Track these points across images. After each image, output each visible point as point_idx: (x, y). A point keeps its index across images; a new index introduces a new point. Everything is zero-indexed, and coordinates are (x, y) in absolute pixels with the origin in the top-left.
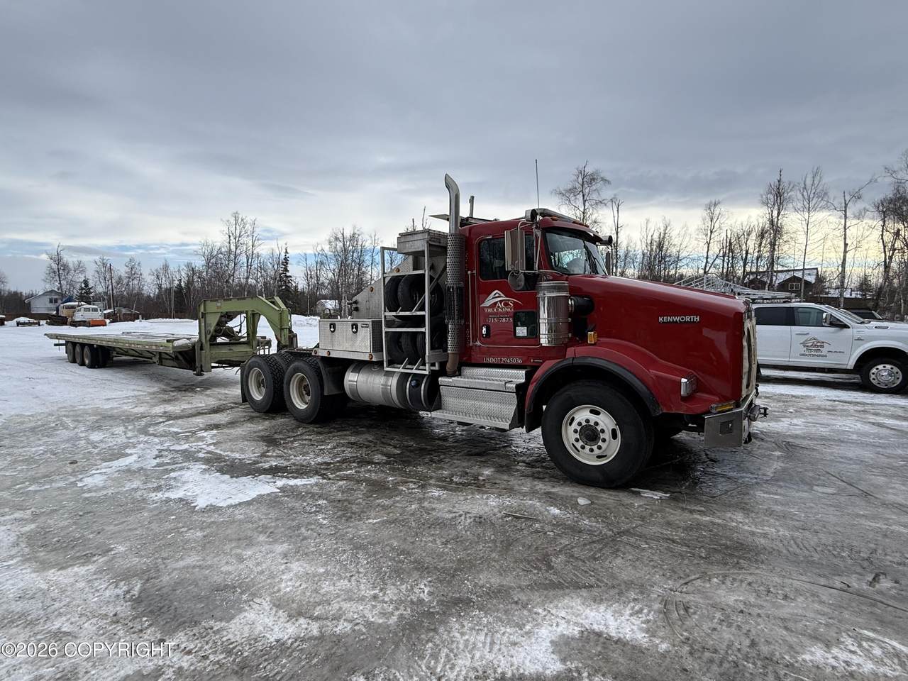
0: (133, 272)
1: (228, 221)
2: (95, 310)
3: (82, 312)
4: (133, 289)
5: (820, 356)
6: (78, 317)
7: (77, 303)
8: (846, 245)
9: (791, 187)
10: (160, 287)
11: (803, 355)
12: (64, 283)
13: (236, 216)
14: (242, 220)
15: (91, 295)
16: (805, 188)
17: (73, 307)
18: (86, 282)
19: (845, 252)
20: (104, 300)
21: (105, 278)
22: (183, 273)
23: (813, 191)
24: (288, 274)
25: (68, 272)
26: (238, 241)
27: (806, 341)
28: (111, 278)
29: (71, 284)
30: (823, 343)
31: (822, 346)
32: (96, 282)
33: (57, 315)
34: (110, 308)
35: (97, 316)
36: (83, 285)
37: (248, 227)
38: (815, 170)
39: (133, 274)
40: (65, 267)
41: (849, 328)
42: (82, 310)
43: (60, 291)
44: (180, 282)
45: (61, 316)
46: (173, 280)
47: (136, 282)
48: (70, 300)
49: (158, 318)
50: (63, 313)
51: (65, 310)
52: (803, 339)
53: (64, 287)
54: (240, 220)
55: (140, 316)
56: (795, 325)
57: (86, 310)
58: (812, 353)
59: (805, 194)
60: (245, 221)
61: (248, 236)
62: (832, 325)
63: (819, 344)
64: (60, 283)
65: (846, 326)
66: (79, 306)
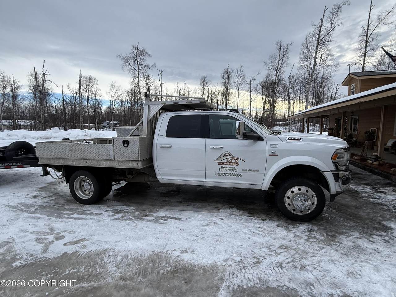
5: (235, 175)
8: (251, 98)
9: (232, 71)
11: (218, 174)
16: (237, 73)
19: (251, 101)
23: (240, 75)
27: (220, 157)
30: (237, 159)
31: (237, 164)
38: (241, 66)
41: (262, 140)
52: (218, 154)
56: (209, 137)
58: (227, 172)
59: (238, 76)
62: (246, 136)
63: (233, 161)
65: (260, 138)
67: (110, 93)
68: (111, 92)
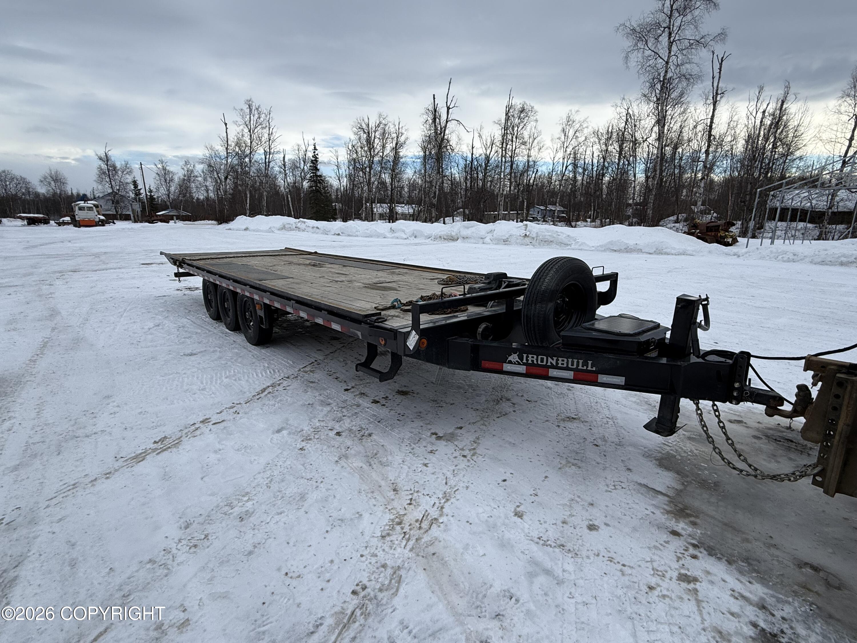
1: (241, 109)
3: (77, 211)
13: (249, 104)
14: (257, 109)
18: (135, 183)
24: (319, 173)
25: (117, 173)
26: (253, 133)
29: (120, 185)
40: (114, 168)
53: (115, 188)
61: (263, 128)
64: (111, 185)
67: (559, 138)
68: (563, 137)
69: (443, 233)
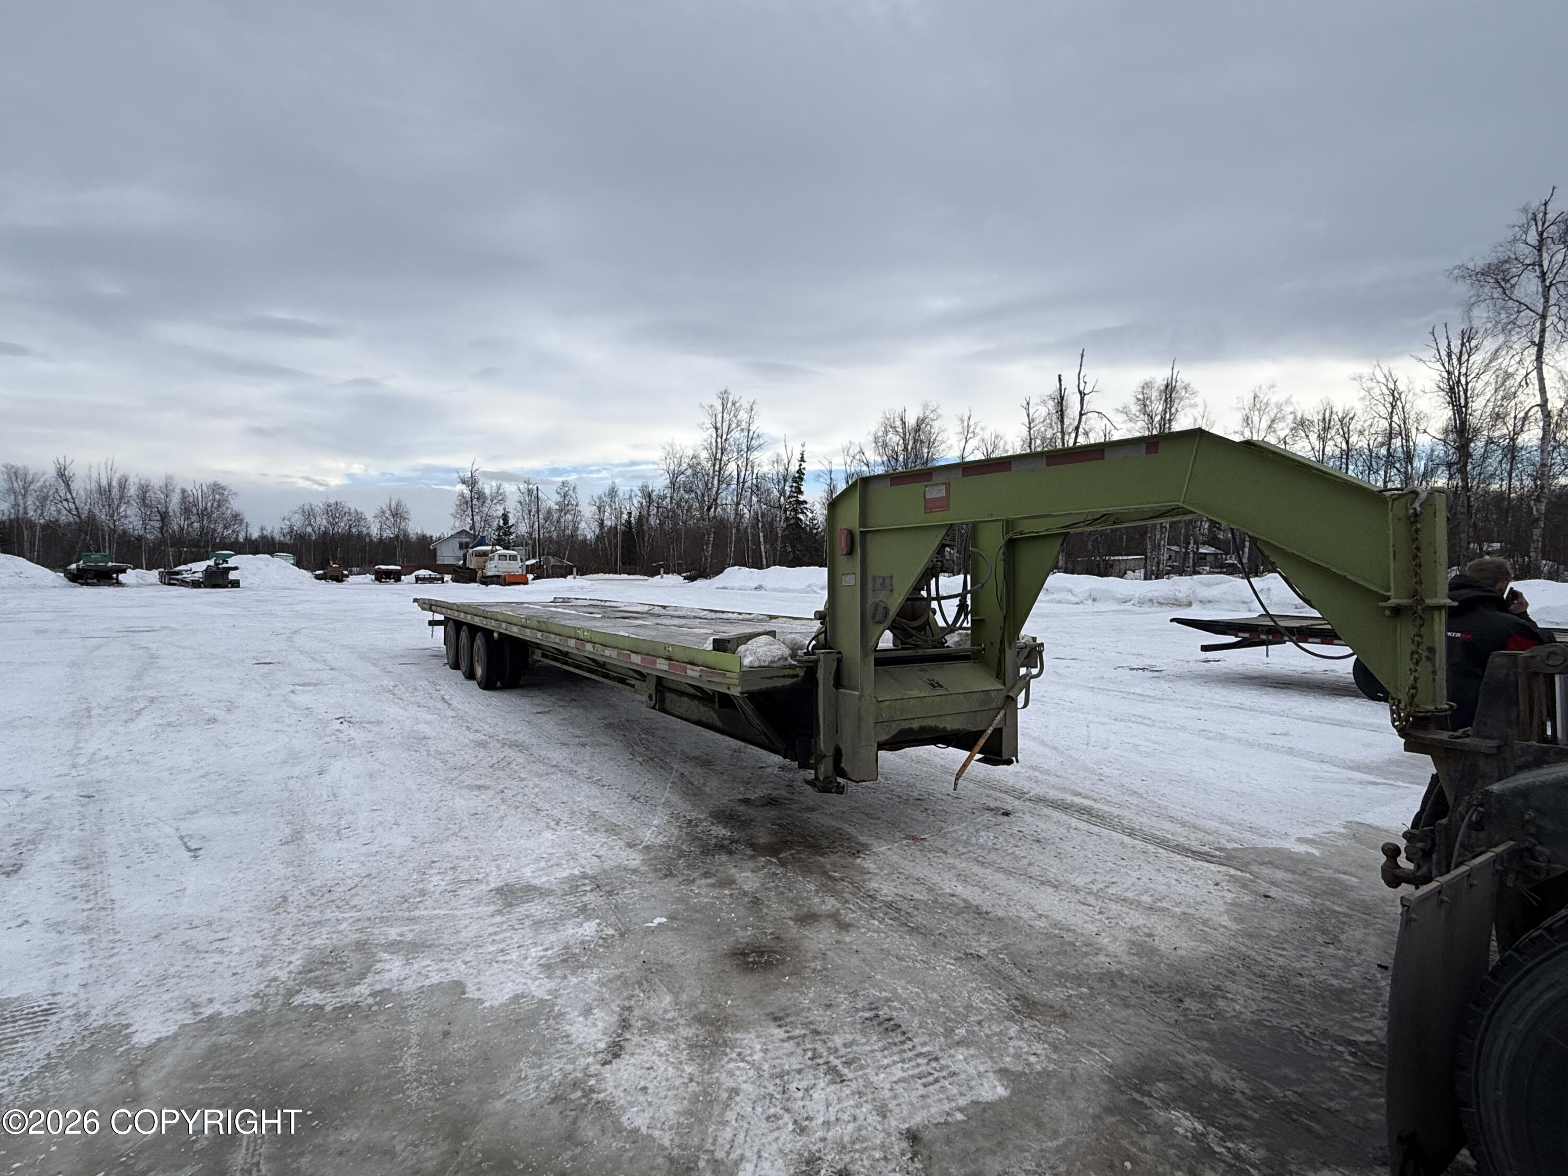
0: (566, 502)
1: (712, 406)
2: (513, 558)
3: (496, 561)
4: (566, 527)
6: (492, 569)
7: (489, 548)
10: (601, 524)
12: (477, 518)
13: (724, 397)
14: (734, 404)
15: (511, 537)
17: (485, 554)
18: (505, 517)
20: (527, 544)
21: (530, 511)
22: (635, 502)
24: (801, 498)
25: (484, 502)
26: (726, 440)
28: (538, 511)
29: (487, 521)
32: (518, 519)
33: (464, 567)
34: (534, 557)
35: (515, 568)
36: (502, 522)
37: (743, 416)
39: (565, 506)
40: (481, 496)
42: (496, 557)
43: (472, 532)
44: (630, 517)
45: (468, 569)
46: (622, 513)
47: (569, 517)
48: (482, 542)
49: (598, 573)
50: (472, 563)
51: (474, 559)
53: (477, 525)
54: (729, 405)
55: (575, 570)
57: (502, 557)
60: (737, 405)
61: (742, 430)
64: (473, 519)
66: (492, 552)
69: (1156, 594)
